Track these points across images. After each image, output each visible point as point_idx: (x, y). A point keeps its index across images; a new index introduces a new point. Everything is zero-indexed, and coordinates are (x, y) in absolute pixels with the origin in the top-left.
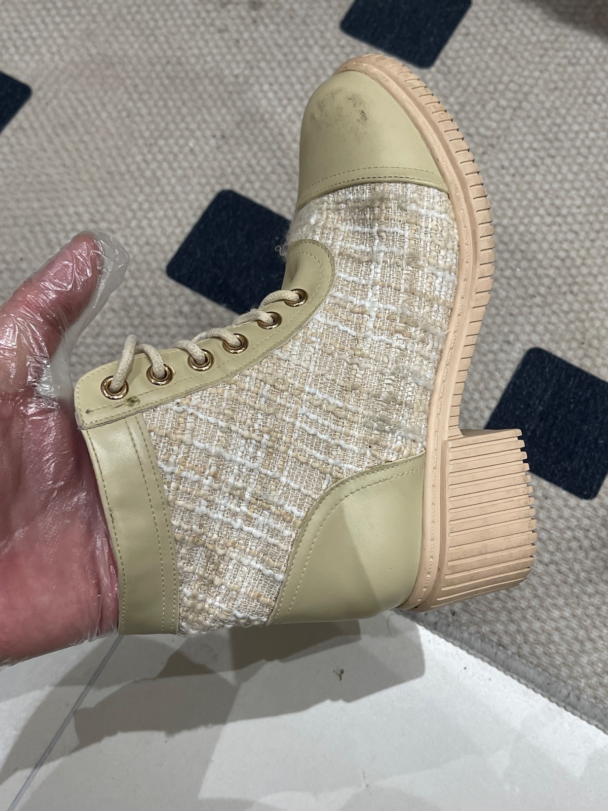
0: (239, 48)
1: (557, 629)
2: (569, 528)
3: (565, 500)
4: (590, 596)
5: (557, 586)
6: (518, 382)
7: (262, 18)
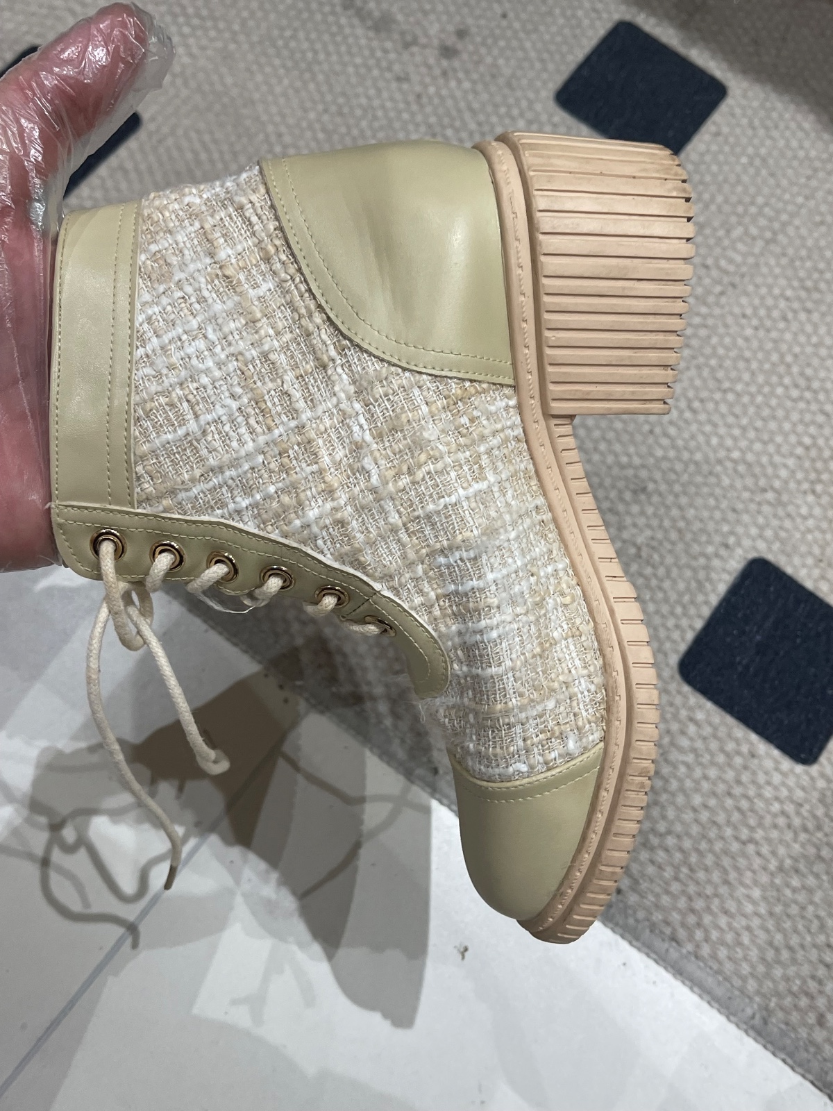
0: (422, 106)
1: (748, 928)
2: (777, 799)
3: (777, 762)
4: (794, 890)
5: (754, 872)
6: (733, 600)
7: (455, 70)
